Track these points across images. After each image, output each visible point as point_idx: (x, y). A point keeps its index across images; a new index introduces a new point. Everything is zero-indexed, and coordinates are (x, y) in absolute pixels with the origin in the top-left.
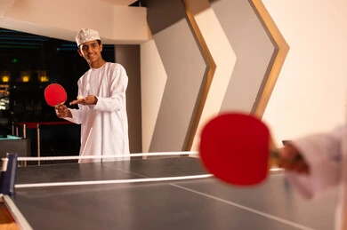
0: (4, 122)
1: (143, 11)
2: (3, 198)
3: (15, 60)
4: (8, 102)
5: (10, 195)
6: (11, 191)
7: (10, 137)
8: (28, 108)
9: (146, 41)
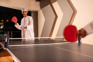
0: (2, 31)
1: (39, 3)
2: (6, 49)
3: (5, 16)
4: (3, 26)
5: (8, 48)
6: (8, 47)
7: (5, 35)
8: (9, 28)
9: (39, 10)
